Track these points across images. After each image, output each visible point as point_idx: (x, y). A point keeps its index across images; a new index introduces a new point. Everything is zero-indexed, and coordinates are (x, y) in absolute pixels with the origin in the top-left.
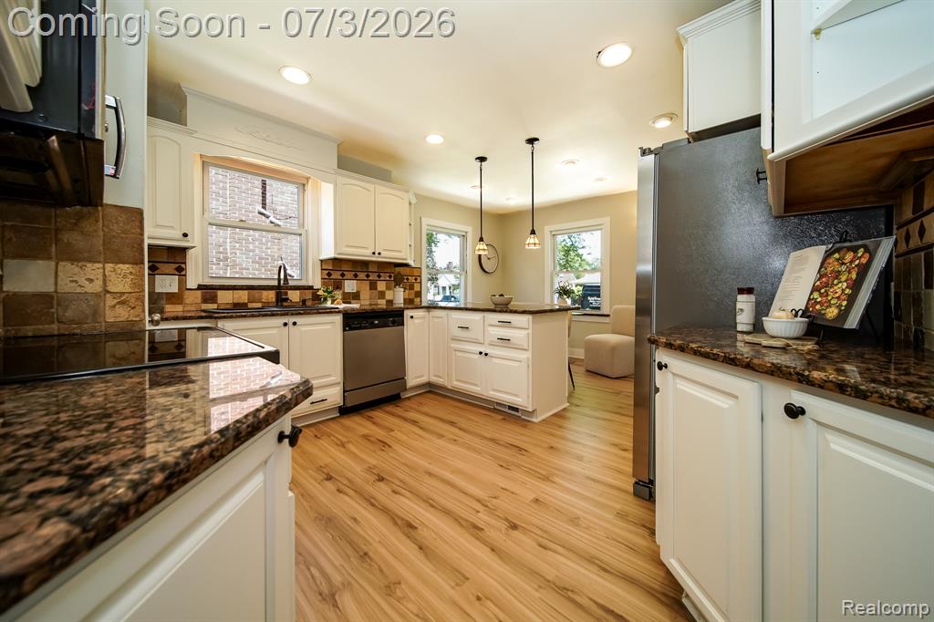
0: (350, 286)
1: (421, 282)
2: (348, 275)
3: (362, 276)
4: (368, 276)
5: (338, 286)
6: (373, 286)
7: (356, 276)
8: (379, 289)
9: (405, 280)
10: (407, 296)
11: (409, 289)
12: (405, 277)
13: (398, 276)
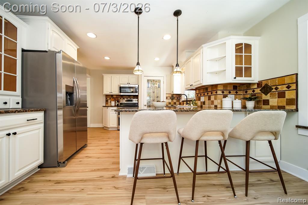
1: (297, 89)
2: (202, 95)
3: (206, 94)
4: (208, 94)
5: (199, 99)
7: (204, 94)
9: (274, 90)
10: (276, 104)
11: (278, 98)
12: (274, 87)
13: (265, 88)
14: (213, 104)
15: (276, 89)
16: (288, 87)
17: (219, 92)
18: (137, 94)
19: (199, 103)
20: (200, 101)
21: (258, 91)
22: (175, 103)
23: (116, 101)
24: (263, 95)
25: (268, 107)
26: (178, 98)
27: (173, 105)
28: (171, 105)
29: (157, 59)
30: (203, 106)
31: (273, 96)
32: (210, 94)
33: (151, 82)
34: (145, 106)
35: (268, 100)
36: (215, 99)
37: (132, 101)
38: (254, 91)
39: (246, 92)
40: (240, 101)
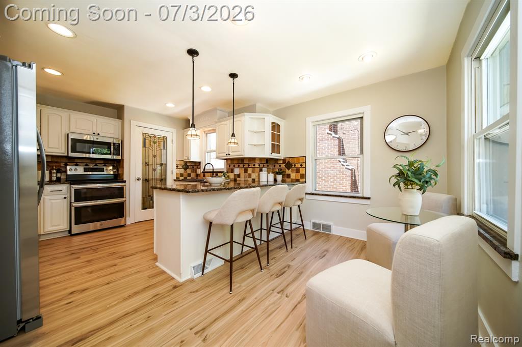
0: (237, 171)
1: (305, 168)
2: (236, 166)
3: (241, 166)
4: (244, 166)
5: (232, 171)
6: (246, 171)
7: (239, 166)
8: (249, 172)
9: (293, 167)
10: (294, 178)
11: (296, 172)
12: (293, 164)
13: (288, 164)
14: (251, 178)
15: (295, 166)
16: (301, 165)
17: (257, 165)
18: (119, 157)
19: (232, 176)
20: (233, 174)
21: (283, 166)
22: (189, 175)
23: (53, 169)
24: (287, 170)
25: (289, 180)
26: (193, 167)
27: (186, 178)
28: (184, 178)
29: (170, 105)
30: (238, 179)
31: (292, 171)
32: (246, 166)
33: (150, 139)
34: (138, 180)
35: (290, 174)
36: (253, 172)
37: (102, 170)
38: (280, 166)
39: (274, 166)
40: (273, 175)
